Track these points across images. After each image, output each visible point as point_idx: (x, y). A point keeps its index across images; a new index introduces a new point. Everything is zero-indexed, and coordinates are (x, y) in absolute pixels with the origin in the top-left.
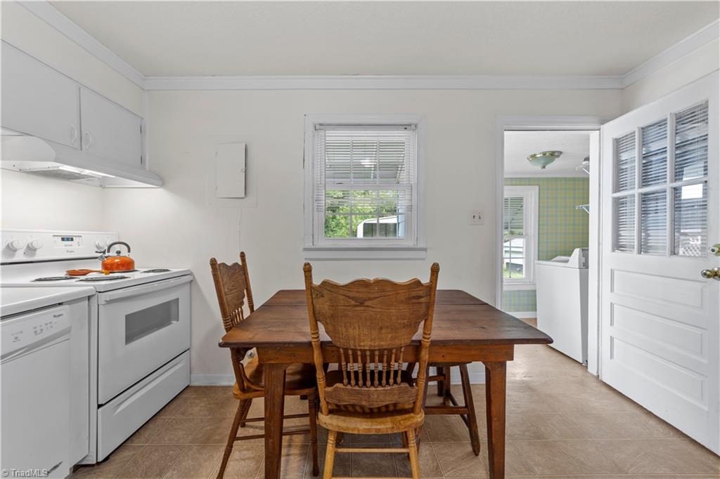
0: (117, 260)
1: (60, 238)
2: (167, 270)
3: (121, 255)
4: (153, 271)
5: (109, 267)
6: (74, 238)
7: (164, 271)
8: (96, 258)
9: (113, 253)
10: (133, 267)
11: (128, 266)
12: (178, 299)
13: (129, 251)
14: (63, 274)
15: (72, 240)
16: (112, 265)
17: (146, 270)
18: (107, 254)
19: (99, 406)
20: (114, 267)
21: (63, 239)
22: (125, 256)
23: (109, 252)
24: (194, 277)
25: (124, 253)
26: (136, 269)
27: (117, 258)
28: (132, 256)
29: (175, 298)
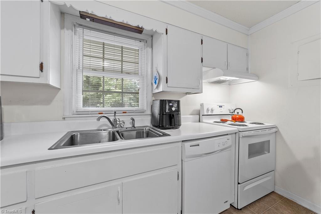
0: (237, 117)
1: (219, 106)
2: (262, 124)
3: (239, 114)
4: (255, 123)
5: (234, 119)
6: (223, 106)
7: (261, 124)
8: (230, 115)
9: (236, 113)
10: (244, 120)
11: (241, 119)
12: (269, 141)
13: (242, 113)
14: (219, 121)
15: (222, 107)
16: (236, 118)
17: (251, 122)
18: (233, 113)
19: (239, 183)
20: (237, 119)
21: (219, 107)
22: (241, 115)
23: (234, 112)
24: (278, 129)
25: (240, 113)
26: (245, 121)
27: (238, 116)
28: (244, 115)
29: (268, 140)
